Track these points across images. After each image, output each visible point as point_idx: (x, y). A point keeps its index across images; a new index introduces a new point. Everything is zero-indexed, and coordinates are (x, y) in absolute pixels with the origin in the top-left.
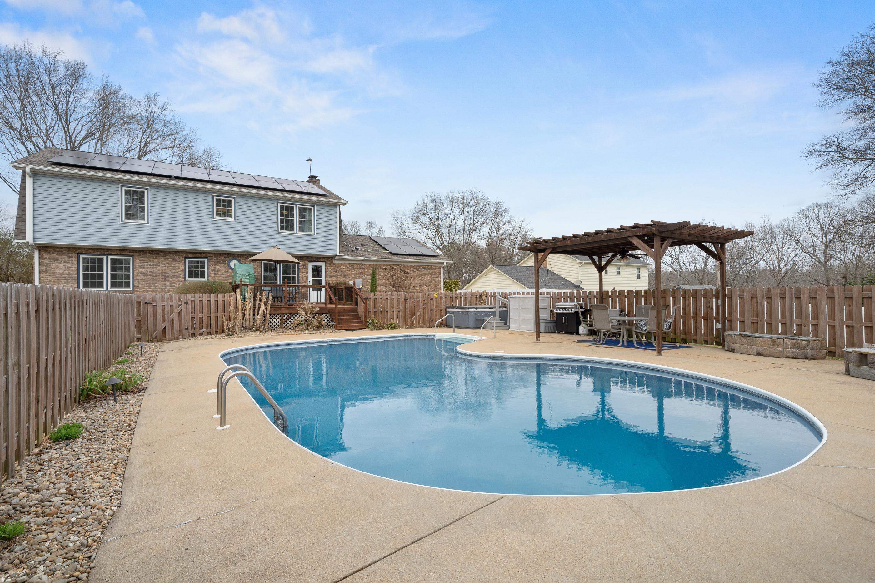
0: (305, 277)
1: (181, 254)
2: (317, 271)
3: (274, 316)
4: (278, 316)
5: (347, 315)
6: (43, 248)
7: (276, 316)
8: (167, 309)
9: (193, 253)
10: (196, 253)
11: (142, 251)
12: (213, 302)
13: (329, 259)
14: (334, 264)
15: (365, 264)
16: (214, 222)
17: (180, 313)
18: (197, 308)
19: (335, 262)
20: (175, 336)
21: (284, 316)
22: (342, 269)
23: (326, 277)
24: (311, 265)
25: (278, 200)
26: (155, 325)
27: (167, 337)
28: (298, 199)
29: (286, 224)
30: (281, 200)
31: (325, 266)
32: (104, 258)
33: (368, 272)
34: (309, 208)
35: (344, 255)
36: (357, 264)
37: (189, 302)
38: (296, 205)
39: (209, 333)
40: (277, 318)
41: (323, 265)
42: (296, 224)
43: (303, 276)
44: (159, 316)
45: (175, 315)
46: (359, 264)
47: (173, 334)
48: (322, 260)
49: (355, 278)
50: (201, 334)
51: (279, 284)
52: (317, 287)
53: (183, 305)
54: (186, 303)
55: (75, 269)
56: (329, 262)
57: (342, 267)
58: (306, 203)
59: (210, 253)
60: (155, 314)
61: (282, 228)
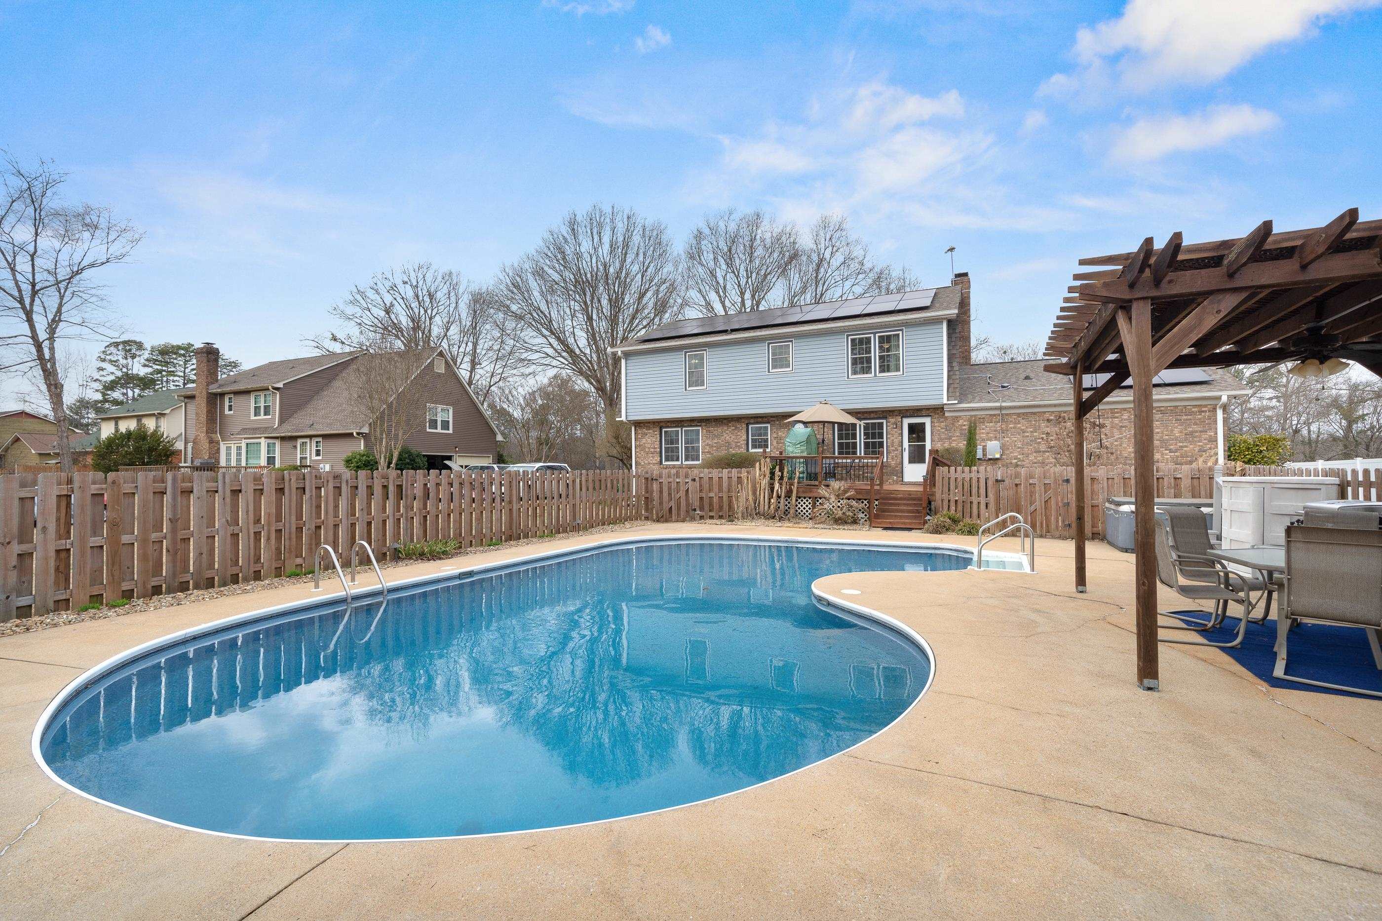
0: (896, 441)
1: (743, 420)
2: (917, 431)
3: (805, 501)
4: (810, 501)
5: (905, 504)
6: (638, 424)
7: (807, 501)
8: (674, 486)
9: (755, 417)
10: (757, 417)
11: (708, 420)
12: (725, 479)
13: (936, 411)
14: (946, 418)
15: (1007, 415)
16: (770, 377)
17: (687, 490)
18: (706, 486)
19: (947, 414)
20: (682, 517)
21: (818, 501)
22: (961, 425)
23: (932, 441)
24: (907, 422)
25: (848, 332)
26: (661, 503)
27: (673, 518)
28: (875, 325)
29: (861, 364)
30: (850, 331)
31: (932, 422)
32: (680, 429)
33: (1014, 428)
34: (894, 335)
35: (956, 402)
36: (991, 415)
37: (697, 479)
38: (875, 334)
39: (721, 517)
40: (802, 503)
41: (927, 421)
42: (875, 363)
43: (893, 440)
44: (665, 494)
45: (682, 493)
46: (994, 415)
47: (678, 515)
48: (924, 413)
49: (988, 440)
50: (711, 517)
51: (858, 455)
52: (917, 456)
53: (691, 483)
54: (694, 480)
55: (658, 443)
56: (937, 416)
57: (961, 422)
58: (888, 328)
59: (771, 417)
60: (661, 492)
61: (855, 372)
